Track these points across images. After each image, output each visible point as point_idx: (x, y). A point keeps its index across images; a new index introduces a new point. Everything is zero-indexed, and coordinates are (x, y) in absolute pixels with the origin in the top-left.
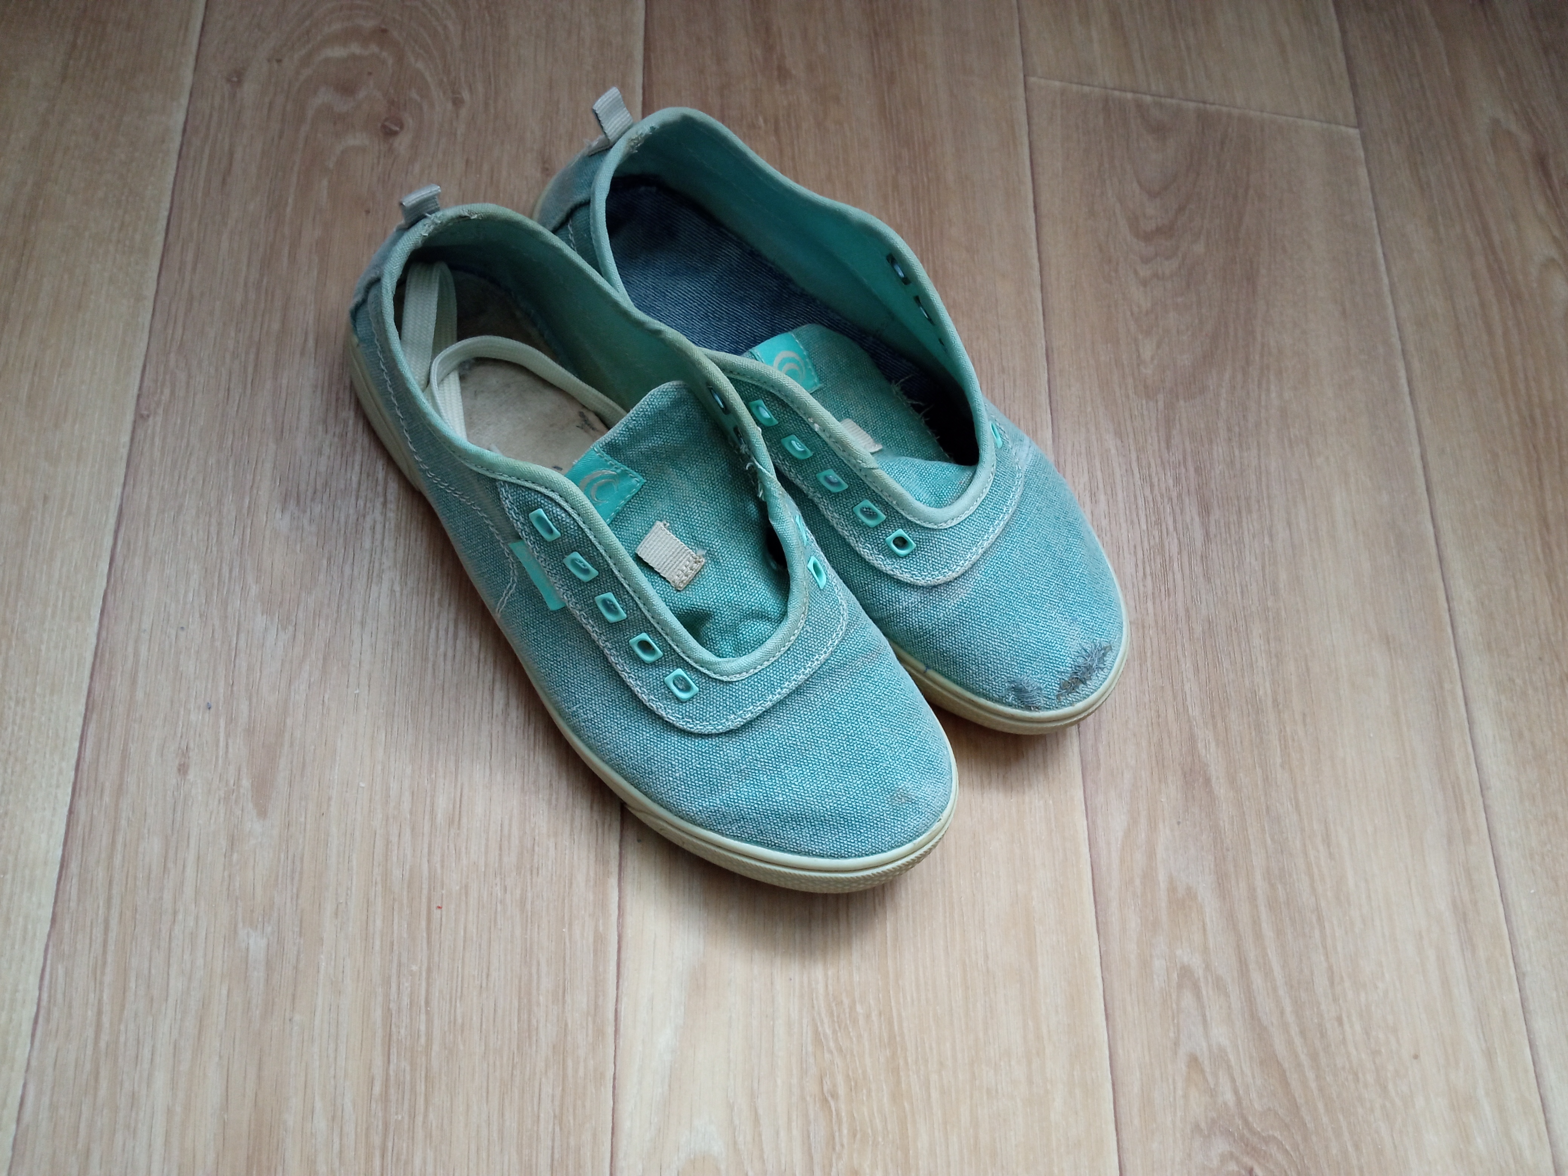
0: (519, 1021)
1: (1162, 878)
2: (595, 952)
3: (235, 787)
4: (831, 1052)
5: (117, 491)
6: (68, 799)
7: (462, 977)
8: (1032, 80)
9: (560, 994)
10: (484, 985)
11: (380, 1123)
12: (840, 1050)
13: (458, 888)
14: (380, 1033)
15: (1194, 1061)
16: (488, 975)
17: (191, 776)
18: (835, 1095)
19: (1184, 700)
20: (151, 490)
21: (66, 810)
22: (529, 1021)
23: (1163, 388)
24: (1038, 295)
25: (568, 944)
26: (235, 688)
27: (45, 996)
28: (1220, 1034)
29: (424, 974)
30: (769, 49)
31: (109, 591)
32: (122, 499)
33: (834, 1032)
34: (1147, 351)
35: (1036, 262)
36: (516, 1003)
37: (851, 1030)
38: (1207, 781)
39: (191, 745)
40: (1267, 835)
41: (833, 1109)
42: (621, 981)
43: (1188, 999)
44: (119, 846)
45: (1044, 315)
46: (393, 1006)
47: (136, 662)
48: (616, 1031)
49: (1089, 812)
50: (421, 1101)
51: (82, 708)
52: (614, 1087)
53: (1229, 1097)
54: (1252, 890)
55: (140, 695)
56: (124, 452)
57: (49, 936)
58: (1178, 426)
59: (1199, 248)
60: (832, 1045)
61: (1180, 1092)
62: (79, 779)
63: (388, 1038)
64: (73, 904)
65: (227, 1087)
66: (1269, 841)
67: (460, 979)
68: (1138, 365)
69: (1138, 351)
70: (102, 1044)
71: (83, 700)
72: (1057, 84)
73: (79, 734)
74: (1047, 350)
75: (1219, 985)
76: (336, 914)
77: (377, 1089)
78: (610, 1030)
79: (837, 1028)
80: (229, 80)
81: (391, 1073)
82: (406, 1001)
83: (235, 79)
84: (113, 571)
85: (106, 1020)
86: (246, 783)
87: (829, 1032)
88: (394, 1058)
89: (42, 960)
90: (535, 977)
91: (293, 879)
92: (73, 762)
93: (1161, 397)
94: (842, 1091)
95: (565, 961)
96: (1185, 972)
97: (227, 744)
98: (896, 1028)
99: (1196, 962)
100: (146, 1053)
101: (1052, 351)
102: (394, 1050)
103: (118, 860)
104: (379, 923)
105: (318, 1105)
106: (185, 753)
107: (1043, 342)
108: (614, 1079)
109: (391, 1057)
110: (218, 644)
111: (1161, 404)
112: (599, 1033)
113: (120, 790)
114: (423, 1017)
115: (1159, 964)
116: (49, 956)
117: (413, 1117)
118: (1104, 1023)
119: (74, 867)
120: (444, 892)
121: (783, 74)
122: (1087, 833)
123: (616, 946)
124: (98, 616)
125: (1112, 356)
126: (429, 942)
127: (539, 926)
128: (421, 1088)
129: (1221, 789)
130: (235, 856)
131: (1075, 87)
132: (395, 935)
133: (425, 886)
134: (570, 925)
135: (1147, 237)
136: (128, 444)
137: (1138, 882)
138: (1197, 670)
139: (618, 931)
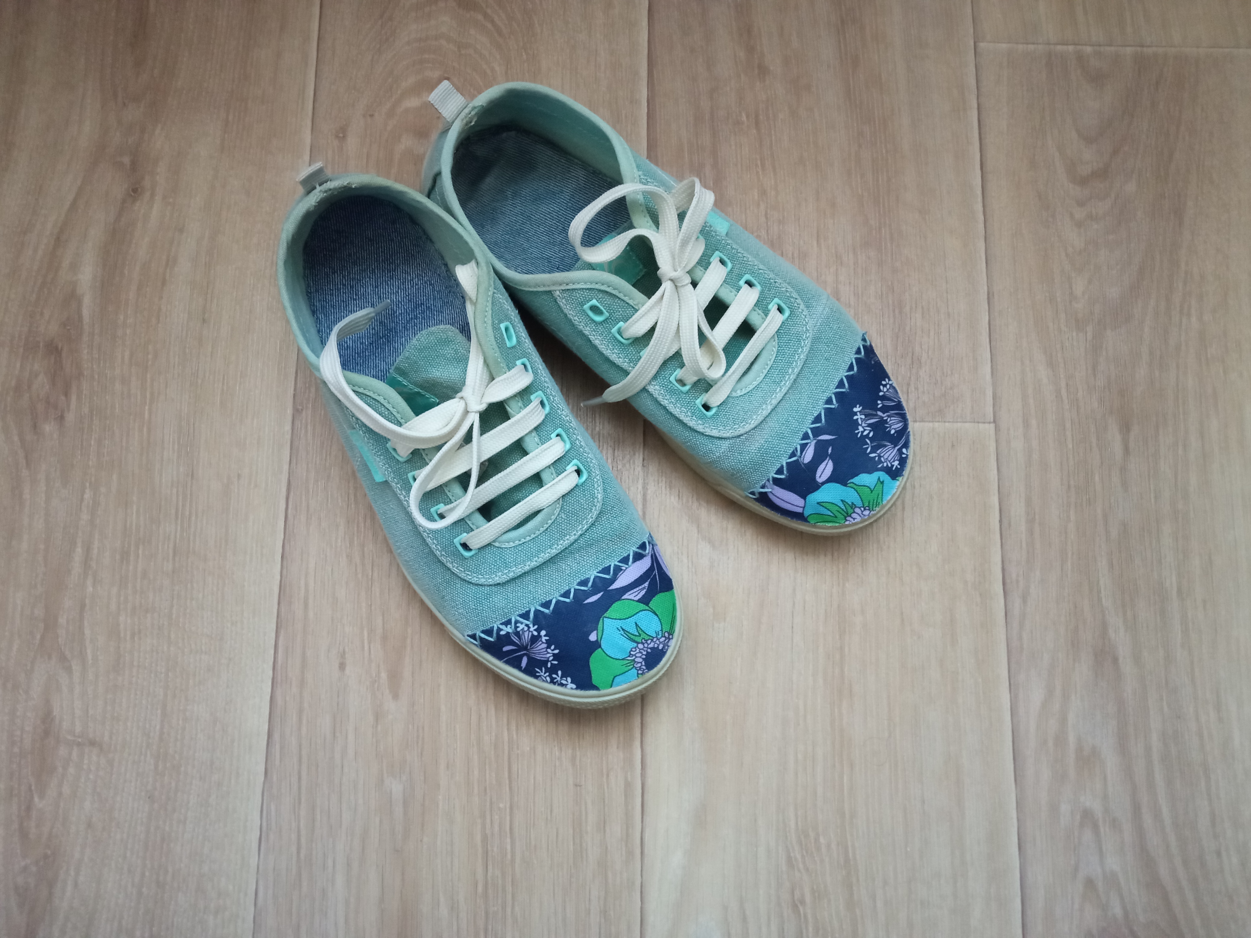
0: (574, 844)
1: (1072, 739)
2: (626, 796)
3: (377, 679)
4: (799, 871)
5: (286, 467)
6: (269, 690)
7: (534, 813)
8: (982, 45)
9: (602, 825)
10: (549, 818)
11: (483, 912)
12: (807, 870)
13: (528, 749)
14: (480, 850)
15: (1090, 883)
16: (551, 811)
17: (348, 671)
18: (803, 902)
19: (1099, 592)
20: (308, 464)
21: (268, 698)
22: (581, 845)
23: (1093, 320)
24: (981, 245)
25: (606, 790)
26: (373, 608)
27: (264, 824)
28: (1113, 863)
29: (508, 810)
30: (750, 50)
31: (286, 541)
32: (289, 474)
33: (803, 856)
34: (1079, 287)
35: (981, 217)
36: (571, 831)
37: (815, 855)
38: (1115, 660)
39: (347, 650)
40: (1165, 703)
41: (802, 912)
42: (645, 817)
43: (1088, 835)
44: (304, 722)
45: (986, 263)
46: (488, 831)
47: (307, 591)
48: (642, 853)
49: (1012, 687)
50: (509, 897)
51: (274, 626)
52: (641, 892)
53: (1118, 911)
54: (1148, 749)
55: (311, 614)
56: (288, 437)
57: (264, 783)
58: (1104, 353)
59: (1131, 187)
60: (801, 866)
61: (1076, 906)
62: (275, 676)
63: (486, 853)
64: (277, 762)
65: (383, 886)
66: (1166, 709)
67: (532, 813)
68: (1071, 302)
69: (1071, 288)
70: (302, 855)
71: (275, 620)
72: (1004, 46)
73: (274, 644)
74: (988, 294)
75: (1115, 824)
76: (448, 767)
77: (480, 889)
78: (638, 851)
79: (805, 854)
80: (337, 137)
81: (489, 879)
82: (496, 829)
83: (341, 135)
84: (287, 527)
85: (303, 840)
86: (384, 675)
87: (799, 857)
88: (490, 868)
89: (260, 800)
90: (584, 813)
91: (418, 743)
92: (271, 663)
93: (1090, 329)
94: (808, 899)
95: (604, 802)
96: (1087, 815)
97: (370, 648)
98: (851, 855)
99: (1096, 807)
100: (330, 863)
101: (993, 295)
102: (490, 863)
103: (304, 730)
104: (476, 772)
105: (442, 899)
106: (343, 655)
107: (986, 288)
108: (642, 886)
109: (488, 867)
110: (360, 576)
111: (1090, 335)
112: (630, 853)
113: (302, 683)
114: (508, 840)
115: (1065, 808)
116: (265, 798)
117: (504, 908)
118: (1017, 853)
119: (276, 736)
120: (519, 752)
121: (763, 71)
122: (1009, 704)
123: (640, 791)
124: (280, 559)
125: (1047, 295)
126: (510, 788)
127: (585, 776)
128: (509, 888)
129: (1127, 667)
130: (379, 728)
131: (1020, 47)
132: (488, 782)
133: (506, 747)
134: (608, 775)
135: (1083, 181)
136: (290, 432)
137: (1051, 743)
138: (1111, 565)
139: (642, 780)
